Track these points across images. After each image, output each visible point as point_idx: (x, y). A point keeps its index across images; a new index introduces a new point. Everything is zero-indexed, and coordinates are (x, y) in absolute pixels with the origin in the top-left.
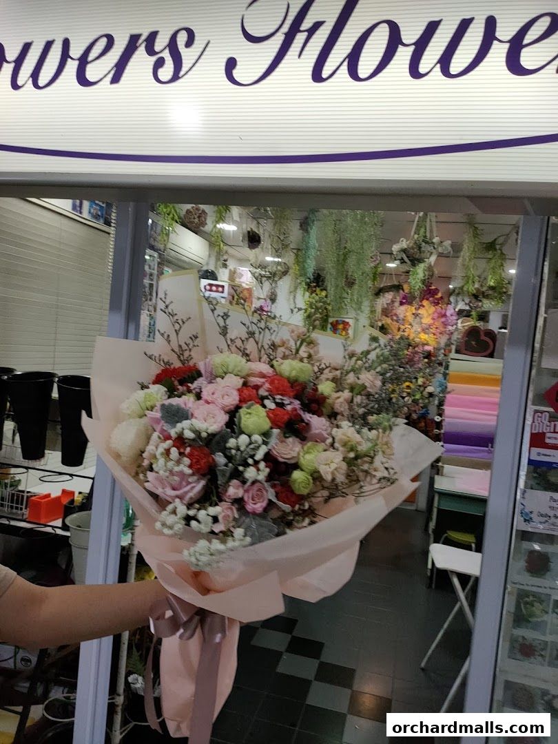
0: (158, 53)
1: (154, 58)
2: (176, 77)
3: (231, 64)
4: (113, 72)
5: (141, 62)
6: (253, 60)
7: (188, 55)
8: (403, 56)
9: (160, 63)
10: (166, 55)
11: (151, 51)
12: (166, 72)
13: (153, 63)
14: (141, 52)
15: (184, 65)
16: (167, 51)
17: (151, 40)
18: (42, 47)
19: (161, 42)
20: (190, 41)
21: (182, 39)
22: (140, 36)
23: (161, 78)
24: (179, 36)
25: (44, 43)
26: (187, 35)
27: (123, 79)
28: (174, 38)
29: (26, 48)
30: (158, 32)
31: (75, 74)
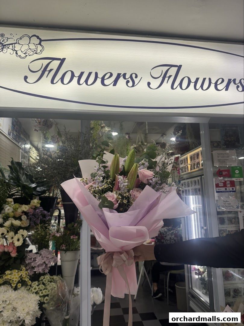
0: (127, 79)
1: (126, 80)
2: (133, 86)
3: (149, 84)
4: (113, 83)
5: (121, 81)
6: (155, 83)
7: (136, 81)
8: (192, 85)
9: (128, 82)
10: (130, 79)
11: (125, 78)
12: (130, 84)
13: (126, 81)
14: (122, 78)
15: (135, 83)
16: (130, 78)
17: (124, 75)
18: (88, 74)
19: (127, 76)
20: (136, 77)
21: (134, 76)
22: (121, 74)
23: (129, 86)
24: (133, 75)
25: (88, 73)
26: (135, 75)
27: (117, 85)
28: (131, 75)
29: (82, 73)
30: (126, 73)
31: (100, 82)
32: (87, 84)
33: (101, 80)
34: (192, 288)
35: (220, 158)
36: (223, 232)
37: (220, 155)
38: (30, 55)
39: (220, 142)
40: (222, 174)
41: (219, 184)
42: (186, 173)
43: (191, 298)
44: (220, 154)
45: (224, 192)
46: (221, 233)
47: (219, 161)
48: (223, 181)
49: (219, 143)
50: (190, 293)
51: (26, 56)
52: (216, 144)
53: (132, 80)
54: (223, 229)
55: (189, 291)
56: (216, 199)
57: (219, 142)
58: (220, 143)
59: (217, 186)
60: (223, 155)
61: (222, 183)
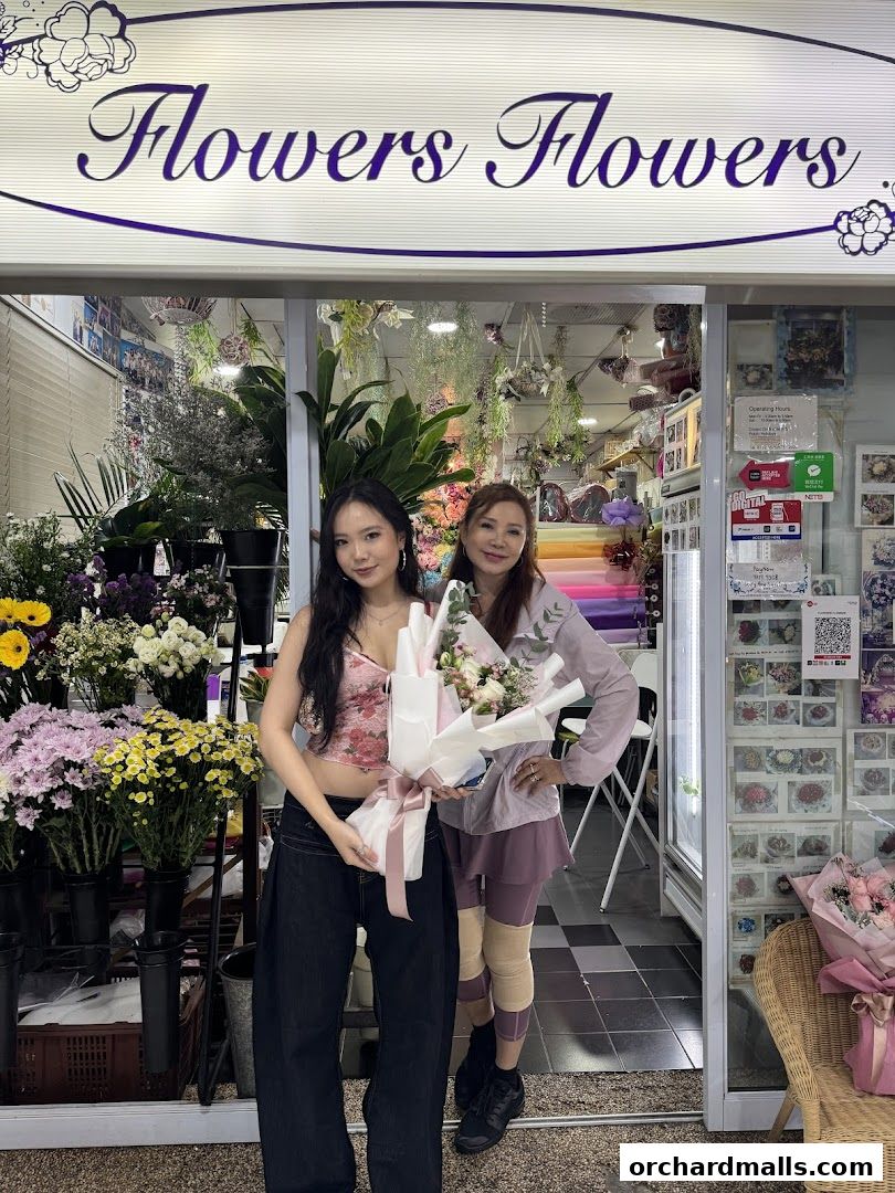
0: (414, 153)
1: (413, 157)
2: (436, 177)
3: (491, 167)
4: (369, 168)
5: (397, 160)
6: (512, 167)
7: (447, 158)
9: (418, 163)
10: (424, 155)
11: (407, 149)
12: (427, 170)
13: (411, 162)
14: (397, 151)
15: (444, 166)
16: (425, 151)
17: (407, 139)
18: (284, 138)
19: (418, 143)
20: (448, 144)
21: (439, 141)
22: (393, 135)
23: (421, 177)
24: (435, 137)
25: (286, 135)
26: (444, 137)
27: (380, 175)
28: (430, 139)
29: (264, 138)
30: (413, 132)
31: (326, 167)
32: (279, 174)
33: (326, 160)
34: (675, 842)
35: (758, 424)
36: (749, 668)
37: (760, 412)
38: (90, 79)
39: (769, 367)
40: (759, 479)
41: (746, 511)
42: (679, 471)
43: (669, 870)
44: (758, 409)
45: (758, 537)
46: (744, 671)
47: (754, 433)
48: (759, 504)
49: (766, 369)
50: (668, 856)
51: (80, 81)
52: (753, 376)
53: (432, 156)
54: (749, 656)
55: (665, 849)
56: (728, 562)
57: (766, 366)
58: (771, 371)
59: (738, 517)
60: (769, 412)
61: (758, 510)
